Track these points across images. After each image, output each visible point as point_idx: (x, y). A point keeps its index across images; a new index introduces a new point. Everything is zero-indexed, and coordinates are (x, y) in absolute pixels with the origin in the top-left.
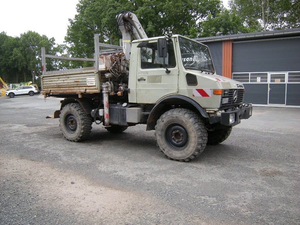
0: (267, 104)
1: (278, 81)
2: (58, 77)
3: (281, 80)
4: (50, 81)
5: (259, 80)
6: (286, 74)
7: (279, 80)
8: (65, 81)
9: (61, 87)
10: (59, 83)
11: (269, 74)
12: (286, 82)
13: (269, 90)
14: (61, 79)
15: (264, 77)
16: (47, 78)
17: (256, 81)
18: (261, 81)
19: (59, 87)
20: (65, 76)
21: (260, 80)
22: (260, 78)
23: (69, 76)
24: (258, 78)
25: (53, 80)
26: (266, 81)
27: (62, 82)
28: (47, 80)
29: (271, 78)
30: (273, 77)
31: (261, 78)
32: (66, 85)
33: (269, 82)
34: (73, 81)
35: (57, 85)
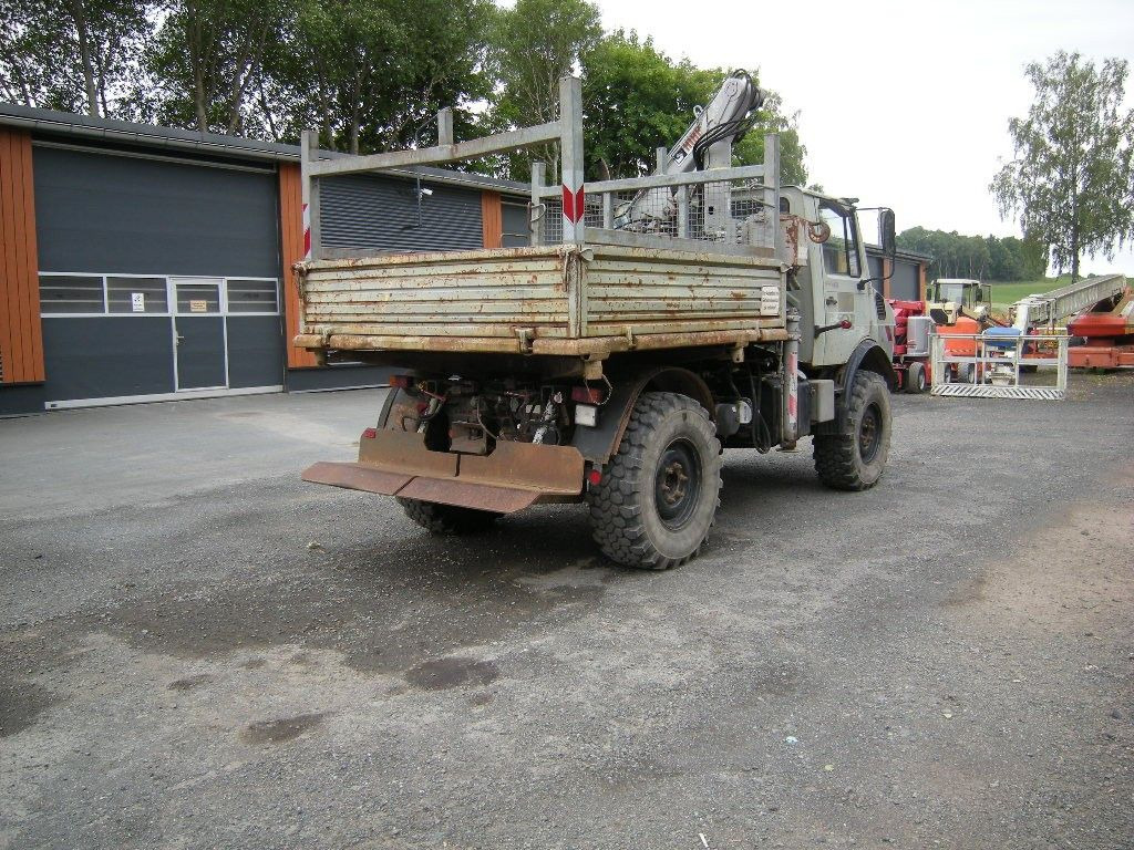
0: (172, 390)
1: (199, 309)
2: (671, 268)
3: (207, 305)
4: (629, 285)
5: (138, 301)
6: (222, 284)
7: (203, 303)
8: (698, 293)
9: (681, 320)
10: (679, 298)
11: (172, 283)
12: (224, 311)
13: (175, 342)
14: (680, 280)
15: (156, 294)
16: (614, 265)
17: (129, 308)
18: (148, 308)
19: (672, 316)
20: (695, 269)
21: (142, 303)
22: (142, 295)
23: (712, 270)
24: (134, 296)
25: (646, 279)
26: (165, 309)
27: (687, 293)
28: (615, 278)
29: (181, 296)
30: (186, 294)
31: (147, 296)
32: (703, 311)
33: (173, 312)
34: (727, 293)
35: (669, 305)
